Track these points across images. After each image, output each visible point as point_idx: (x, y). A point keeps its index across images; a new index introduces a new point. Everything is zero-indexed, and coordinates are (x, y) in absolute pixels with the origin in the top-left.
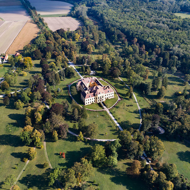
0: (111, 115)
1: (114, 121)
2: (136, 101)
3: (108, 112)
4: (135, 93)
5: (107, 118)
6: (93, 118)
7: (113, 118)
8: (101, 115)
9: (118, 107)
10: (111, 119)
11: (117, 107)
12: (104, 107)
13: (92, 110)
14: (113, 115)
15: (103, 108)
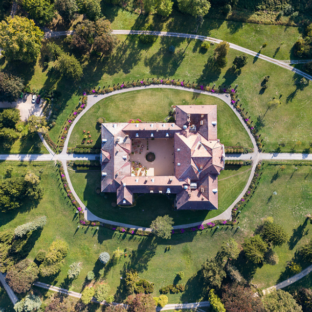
0: (283, 157)
1: (306, 159)
2: (254, 54)
3: (268, 157)
4: (212, 32)
5: (290, 171)
6: (270, 204)
7: (298, 157)
8: (272, 182)
9: (259, 119)
10: (299, 164)
11: (260, 124)
12: (244, 157)
13: (241, 196)
14: (285, 152)
15: (248, 164)
